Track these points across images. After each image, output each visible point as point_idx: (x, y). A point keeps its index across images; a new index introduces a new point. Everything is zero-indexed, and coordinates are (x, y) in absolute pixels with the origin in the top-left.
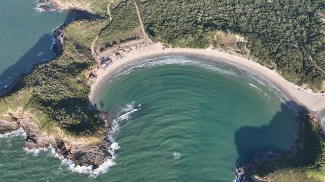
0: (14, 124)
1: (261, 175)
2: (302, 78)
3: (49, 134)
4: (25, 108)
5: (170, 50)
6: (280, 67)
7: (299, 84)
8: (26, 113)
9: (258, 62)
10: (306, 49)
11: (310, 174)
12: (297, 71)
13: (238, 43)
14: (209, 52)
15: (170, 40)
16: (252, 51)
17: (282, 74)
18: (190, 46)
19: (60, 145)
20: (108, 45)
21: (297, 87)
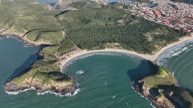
0: (28, 85)
1: (141, 80)
2: (145, 52)
3: (48, 84)
4: (34, 77)
5: (90, 52)
6: (135, 50)
7: (144, 54)
8: (34, 79)
9: (127, 50)
10: (143, 44)
11: (157, 76)
12: (142, 50)
13: (117, 46)
14: (107, 50)
15: (90, 48)
16: (123, 47)
17: (137, 52)
18: (98, 49)
19: (53, 88)
20: (63, 54)
21: (144, 55)
